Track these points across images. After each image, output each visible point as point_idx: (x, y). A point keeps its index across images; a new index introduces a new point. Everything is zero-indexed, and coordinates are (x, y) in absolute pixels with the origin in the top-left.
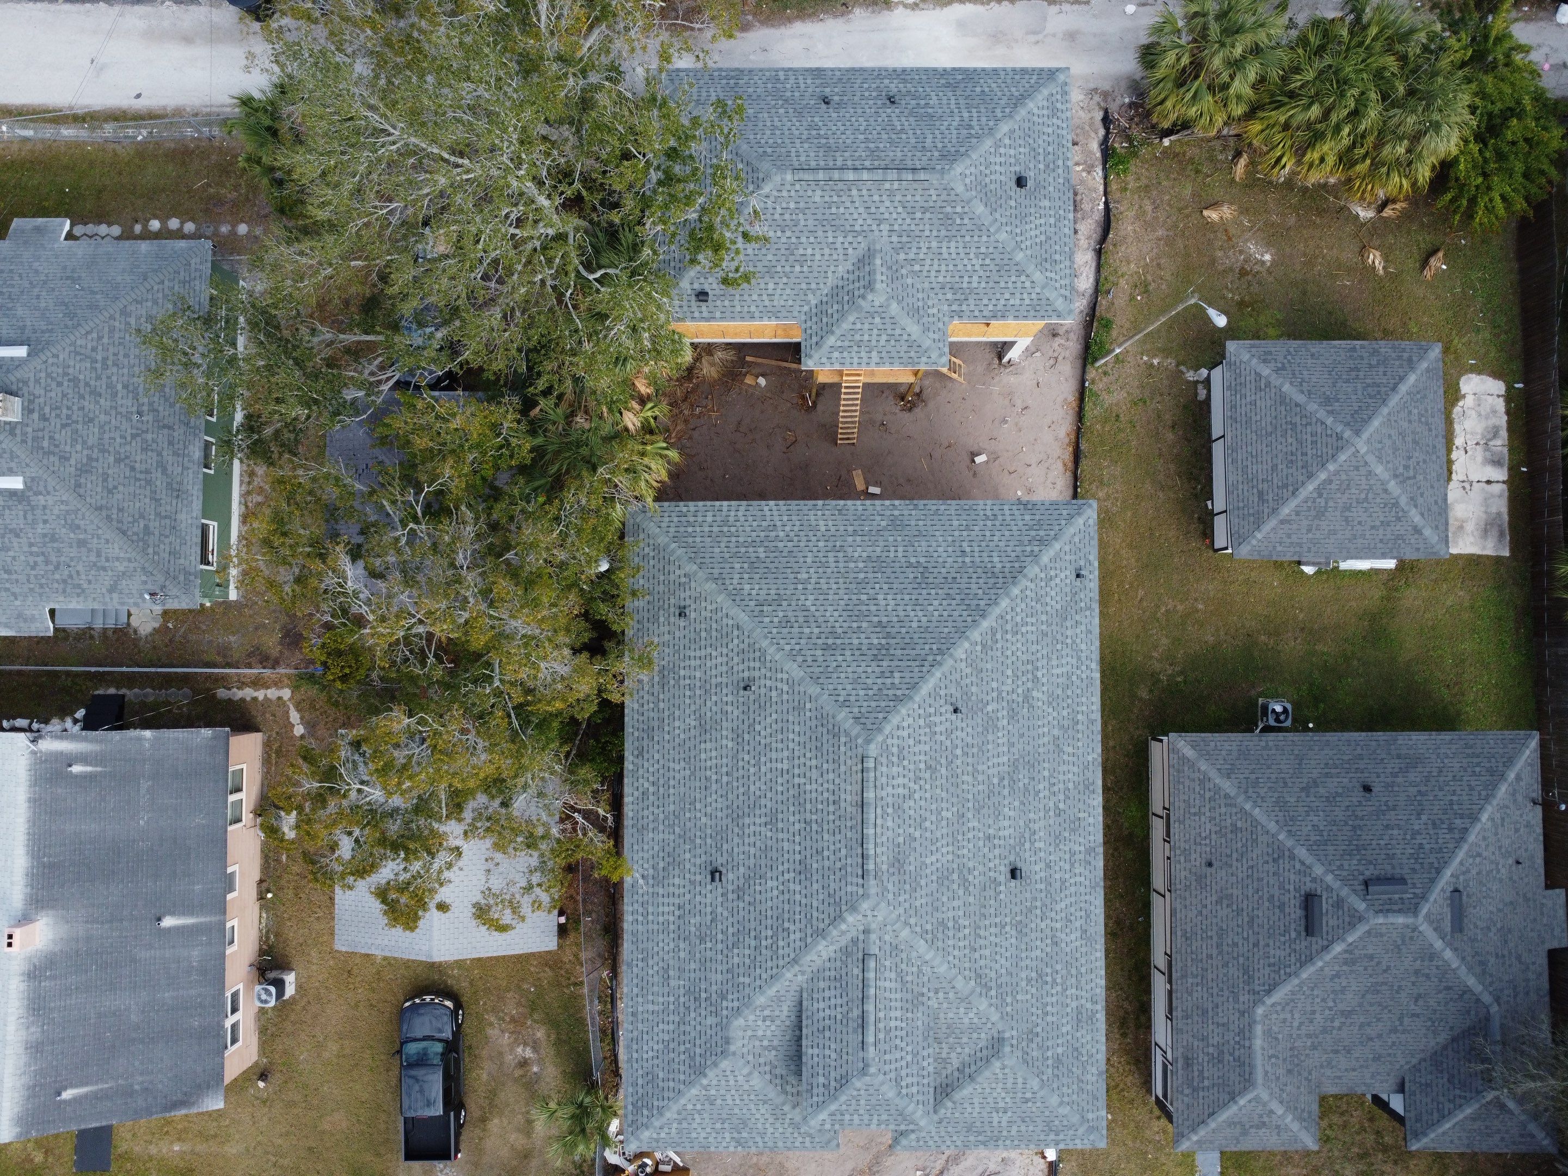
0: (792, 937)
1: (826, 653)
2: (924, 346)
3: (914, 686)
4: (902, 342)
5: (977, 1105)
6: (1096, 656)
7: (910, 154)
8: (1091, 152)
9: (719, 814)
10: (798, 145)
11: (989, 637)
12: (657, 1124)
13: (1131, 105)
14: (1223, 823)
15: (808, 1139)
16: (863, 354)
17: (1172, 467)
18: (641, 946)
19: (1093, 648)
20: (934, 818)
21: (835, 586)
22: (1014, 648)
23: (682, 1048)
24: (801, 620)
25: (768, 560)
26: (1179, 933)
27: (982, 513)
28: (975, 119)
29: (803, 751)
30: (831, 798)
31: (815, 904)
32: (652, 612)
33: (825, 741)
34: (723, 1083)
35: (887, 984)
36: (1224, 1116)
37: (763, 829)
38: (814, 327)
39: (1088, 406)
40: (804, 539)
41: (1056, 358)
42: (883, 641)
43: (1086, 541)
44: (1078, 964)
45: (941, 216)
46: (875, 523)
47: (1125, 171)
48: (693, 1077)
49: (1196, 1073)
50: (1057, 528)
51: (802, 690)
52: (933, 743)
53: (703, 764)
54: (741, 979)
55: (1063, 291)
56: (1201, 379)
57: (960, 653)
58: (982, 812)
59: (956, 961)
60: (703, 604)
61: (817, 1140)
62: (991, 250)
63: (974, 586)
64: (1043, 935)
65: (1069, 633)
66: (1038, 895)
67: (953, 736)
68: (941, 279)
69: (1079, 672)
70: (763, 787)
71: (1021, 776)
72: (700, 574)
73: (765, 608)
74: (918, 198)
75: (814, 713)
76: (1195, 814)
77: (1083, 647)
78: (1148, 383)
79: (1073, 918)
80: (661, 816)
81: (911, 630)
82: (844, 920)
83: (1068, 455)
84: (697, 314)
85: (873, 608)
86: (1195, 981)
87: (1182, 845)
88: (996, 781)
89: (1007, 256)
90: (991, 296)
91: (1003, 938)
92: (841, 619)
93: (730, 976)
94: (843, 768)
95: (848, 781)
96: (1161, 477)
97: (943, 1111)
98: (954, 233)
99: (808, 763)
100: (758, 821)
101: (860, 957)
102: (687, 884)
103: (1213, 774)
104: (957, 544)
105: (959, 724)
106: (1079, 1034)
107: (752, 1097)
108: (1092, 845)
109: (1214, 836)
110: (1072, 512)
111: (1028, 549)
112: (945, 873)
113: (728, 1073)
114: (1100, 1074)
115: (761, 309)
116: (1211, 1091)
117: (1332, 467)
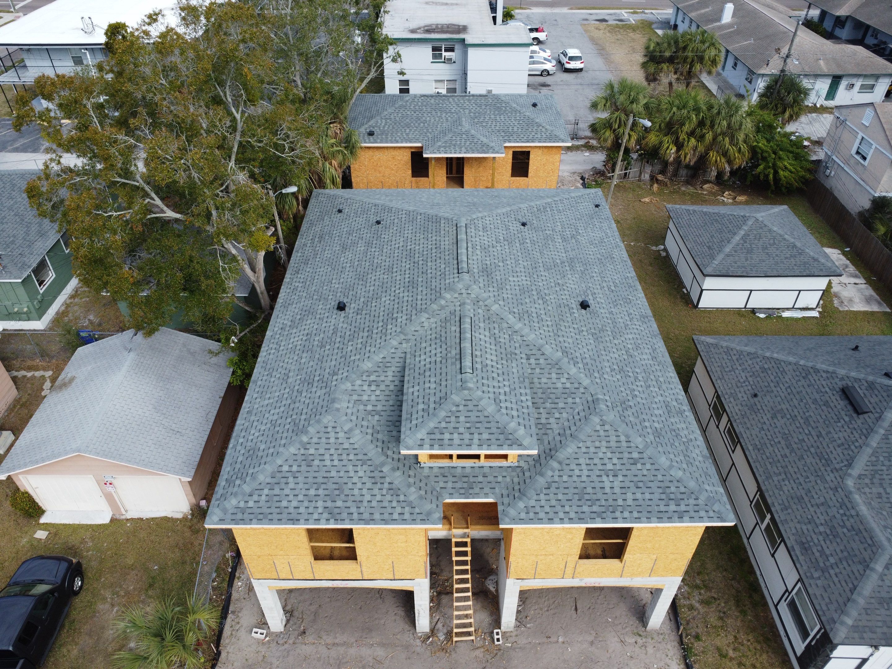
0: (400, 320)
1: (433, 206)
2: (491, 146)
4: (479, 144)
5: (584, 467)
9: (349, 280)
11: (542, 208)
12: (247, 488)
13: (594, 174)
14: (754, 370)
15: (407, 509)
16: (457, 149)
17: (655, 278)
20: (513, 262)
22: (560, 217)
23: (289, 420)
24: (417, 202)
25: (398, 195)
29: (414, 235)
30: (434, 247)
31: (419, 298)
32: (320, 218)
33: (430, 226)
35: (482, 337)
36: (866, 588)
38: (430, 143)
40: (422, 192)
42: (471, 205)
43: (599, 198)
45: (495, 107)
51: (415, 213)
52: (508, 232)
53: (341, 262)
54: (353, 358)
56: (661, 249)
57: (522, 207)
58: (551, 271)
59: (543, 337)
60: (354, 205)
61: (417, 510)
62: (522, 118)
64: (618, 348)
67: (523, 234)
68: (497, 128)
69: (608, 240)
71: (577, 266)
72: (354, 197)
73: (394, 201)
74: (482, 101)
75: (423, 219)
78: (630, 250)
79: (641, 346)
80: (305, 295)
81: (489, 203)
82: (443, 298)
84: (367, 141)
88: (558, 261)
89: (531, 120)
90: (525, 134)
91: (582, 338)
92: (443, 202)
93: (343, 359)
94: (443, 233)
95: (446, 236)
98: (502, 113)
99: (418, 238)
100: (378, 274)
101: (457, 320)
102: (317, 320)
103: (733, 346)
105: (526, 231)
106: (672, 420)
107: (351, 457)
108: (644, 314)
109: (750, 379)
113: (330, 429)
115: (402, 139)
116: (841, 567)
117: (745, 228)
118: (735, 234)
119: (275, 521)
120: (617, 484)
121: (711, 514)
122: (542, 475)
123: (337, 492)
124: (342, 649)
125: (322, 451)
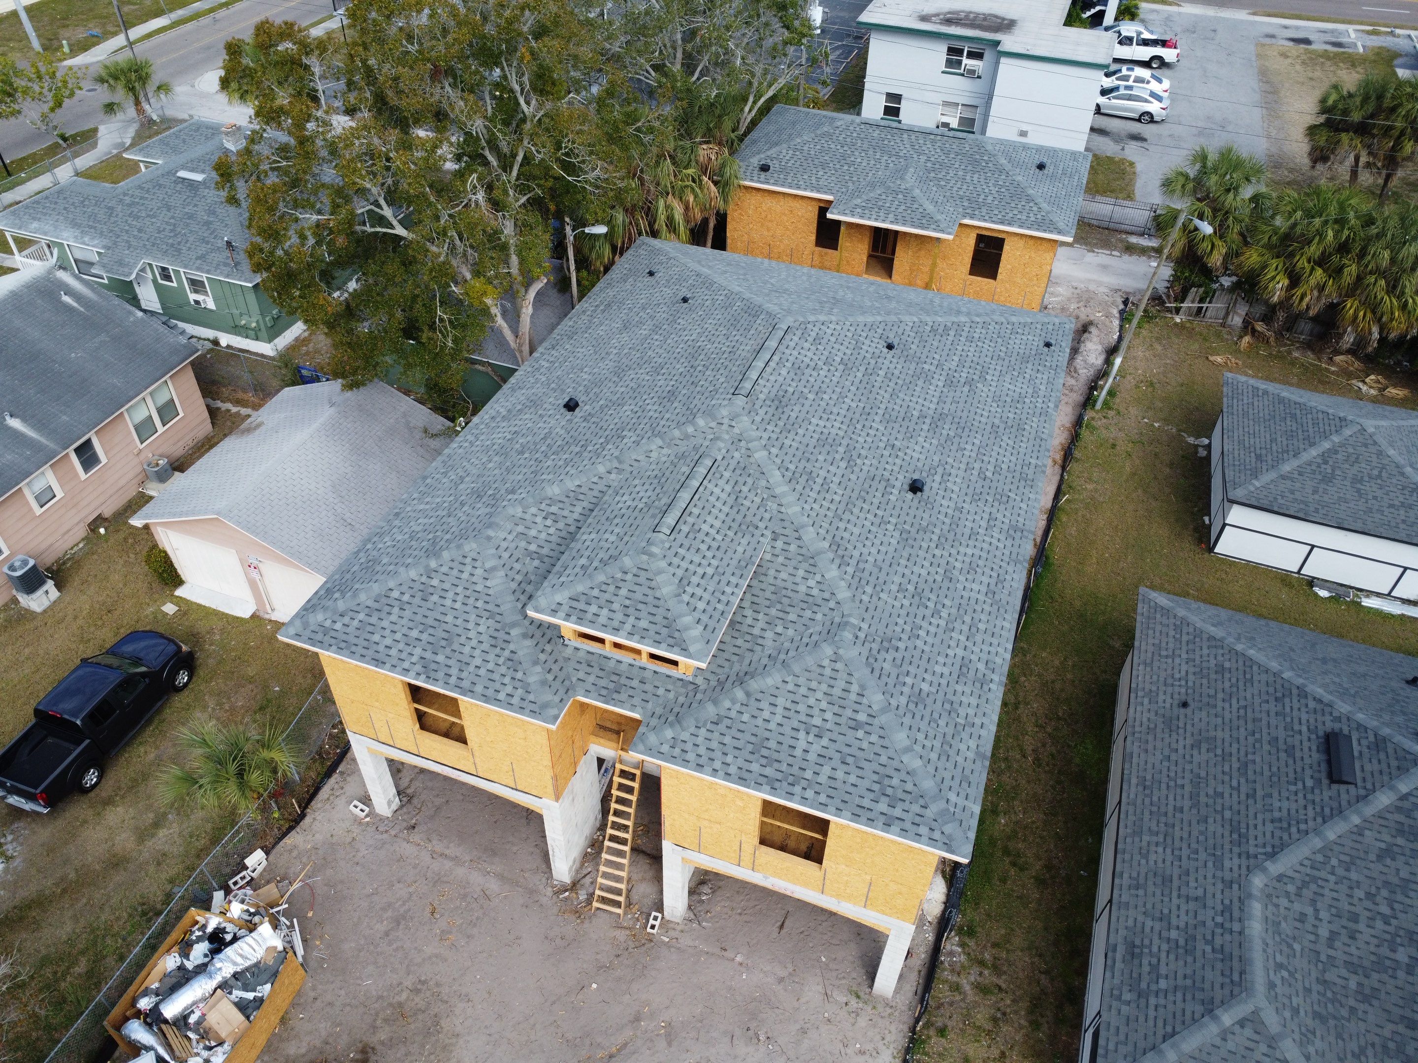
0: (625, 440)
1: (773, 292)
2: (936, 219)
5: (779, 710)
8: (1111, 314)
9: (604, 372)
11: (941, 328)
12: (341, 605)
14: (1205, 665)
15: (520, 691)
17: (1167, 488)
20: (834, 397)
24: (759, 282)
26: (1134, 781)
30: (729, 350)
31: (666, 416)
32: (624, 278)
33: (743, 320)
35: (717, 491)
36: (1192, 1041)
39: (1084, 431)
40: (785, 269)
42: (832, 301)
45: (970, 159)
49: (1146, 968)
51: (738, 297)
52: (855, 352)
56: (1203, 444)
61: (531, 697)
63: (936, 309)
64: (934, 559)
67: (879, 361)
71: (946, 427)
72: (681, 257)
73: (729, 273)
74: (954, 146)
75: (741, 307)
76: (1167, 657)
78: (1147, 434)
81: (863, 305)
84: (756, 178)
85: (831, 293)
87: (1148, 687)
88: (915, 413)
90: (1001, 210)
91: (881, 532)
92: (796, 289)
93: (532, 475)
94: (752, 332)
95: (753, 339)
96: (1154, 492)
98: (979, 170)
101: (696, 458)
105: (889, 357)
109: (1191, 677)
113: (468, 560)
115: (808, 183)
116: (1171, 997)
117: (1336, 439)
118: (1312, 445)
119: (357, 655)
120: (816, 748)
121: (937, 835)
122: (715, 702)
123: (444, 643)
124: (448, 864)
125: (447, 586)
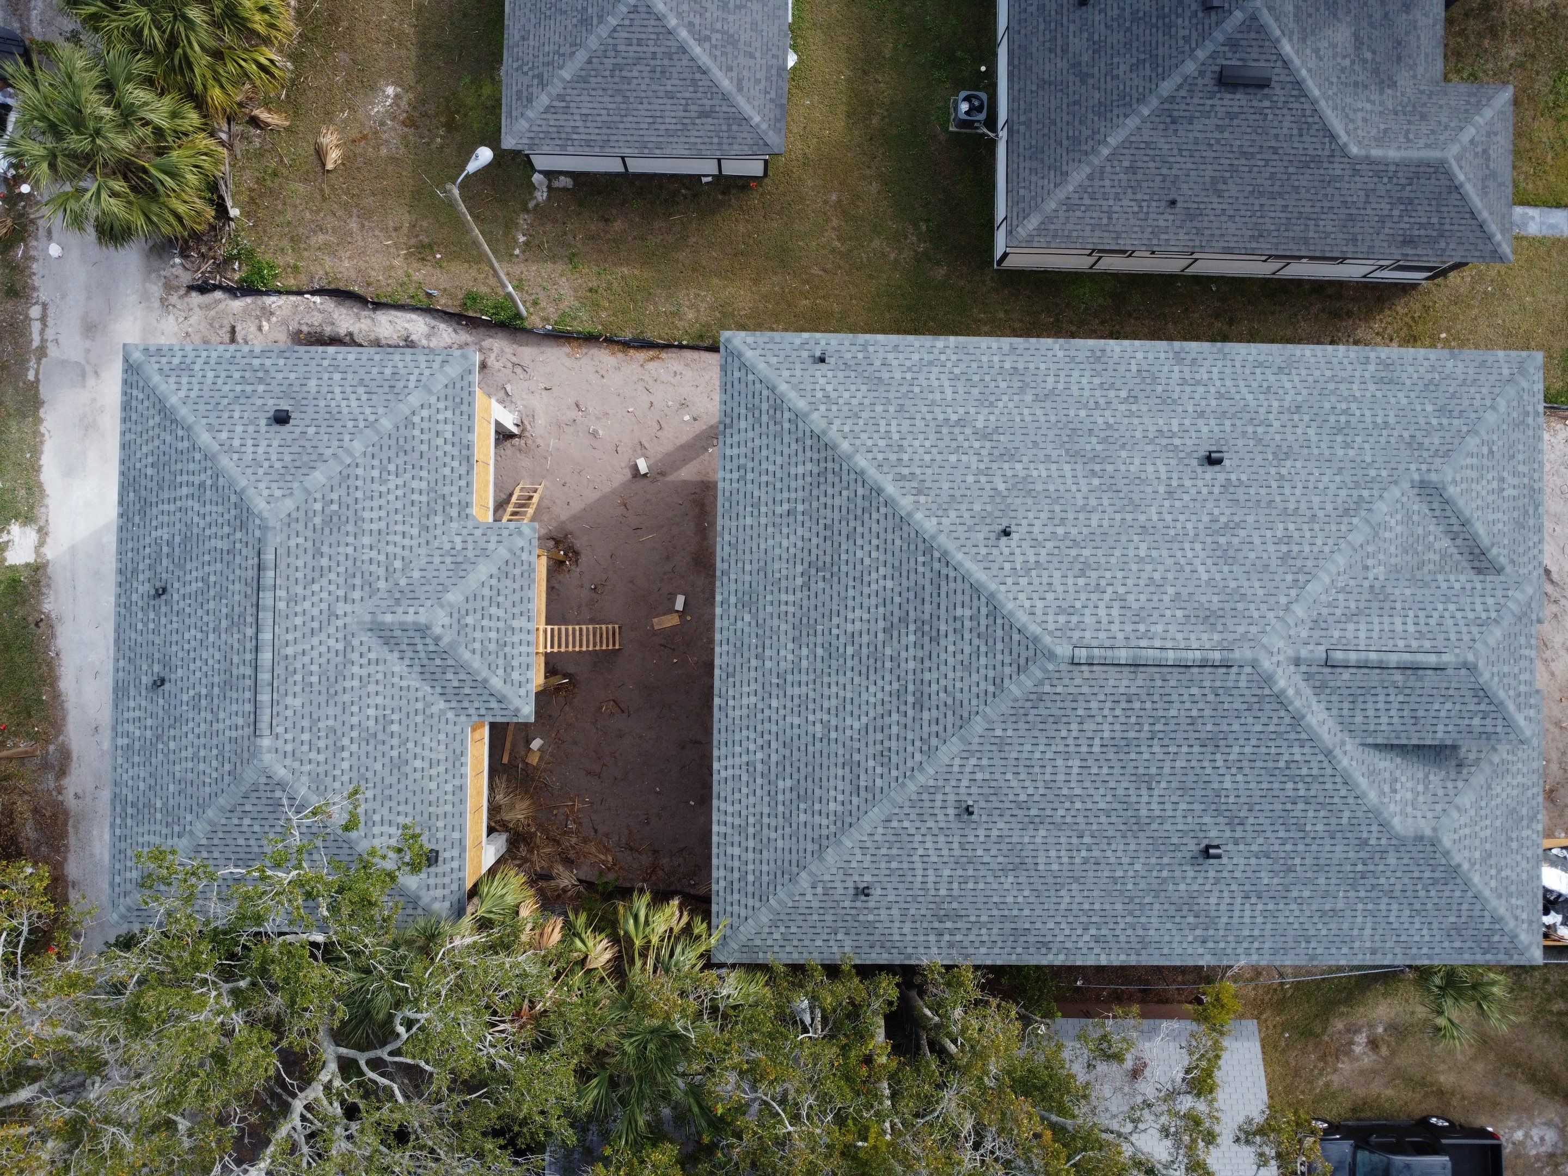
0: (1297, 757)
1: (926, 705)
2: (508, 556)
3: (976, 590)
4: (501, 586)
6: (927, 340)
7: (238, 572)
8: (245, 310)
9: (1132, 847)
10: (221, 726)
11: (907, 484)
13: (184, 255)
14: (1124, 184)
16: (516, 639)
17: (657, 224)
18: (1291, 945)
19: (917, 344)
20: (1149, 568)
21: (834, 689)
22: (921, 450)
23: (1422, 893)
24: (879, 736)
25: (795, 776)
26: (1254, 245)
27: (735, 485)
28: (191, 478)
29: (1058, 741)
30: (1124, 705)
31: (1259, 728)
32: (860, 930)
33: (1047, 712)
34: (1467, 842)
35: (1362, 635)
36: (1476, 200)
37: (1156, 792)
38: (476, 705)
39: (577, 327)
40: (766, 724)
41: (514, 365)
42: (912, 627)
43: (776, 347)
44: (1322, 379)
45: (327, 531)
46: (746, 629)
47: (272, 268)
48: (1459, 881)
49: (1423, 232)
50: (758, 385)
51: (977, 740)
52: (1051, 566)
53: (1065, 867)
54: (1345, 821)
55: (436, 365)
56: (546, 182)
57: (930, 525)
58: (1137, 501)
59: (1330, 541)
60: (854, 864)
62: (376, 462)
63: (837, 502)
64: (1289, 424)
65: (898, 376)
66: (1239, 430)
67: (1040, 537)
68: (415, 531)
69: (949, 364)
70: (1102, 791)
71: (1088, 447)
72: (813, 868)
73: (863, 784)
74: (300, 563)
75: (1010, 726)
77: (916, 357)
78: (550, 249)
79: (1265, 385)
80: (1129, 919)
81: (897, 589)
82: (1283, 692)
83: (641, 355)
84: (455, 864)
85: (865, 638)
86: (1312, 228)
87: (1146, 235)
88: (1096, 482)
89: (385, 441)
90: (440, 463)
91: (1297, 478)
92: (880, 683)
93: (1339, 835)
94: (1085, 690)
95: (1102, 683)
96: (670, 239)
97: (1502, 560)
98: (351, 513)
99: (1075, 734)
100: (1145, 799)
101: (1329, 670)
102: (1218, 887)
103: (1061, 194)
104: (778, 520)
105: (1023, 529)
106: (1408, 382)
108: (1171, 355)
109: (1139, 197)
110: (737, 363)
111: (786, 425)
112: (1219, 553)
113: (1457, 836)
114: (1453, 356)
115: (449, 776)
116: (1445, 214)
